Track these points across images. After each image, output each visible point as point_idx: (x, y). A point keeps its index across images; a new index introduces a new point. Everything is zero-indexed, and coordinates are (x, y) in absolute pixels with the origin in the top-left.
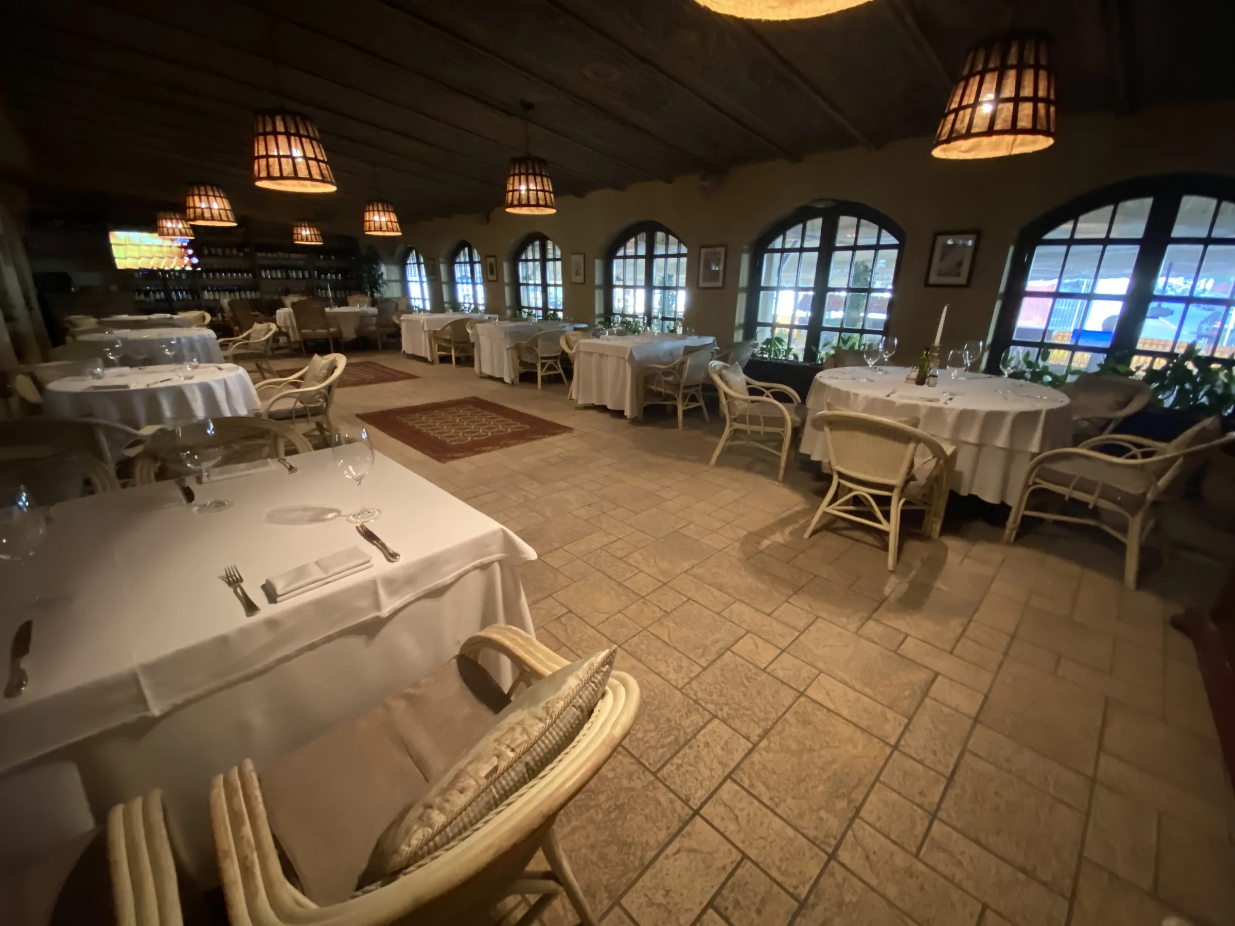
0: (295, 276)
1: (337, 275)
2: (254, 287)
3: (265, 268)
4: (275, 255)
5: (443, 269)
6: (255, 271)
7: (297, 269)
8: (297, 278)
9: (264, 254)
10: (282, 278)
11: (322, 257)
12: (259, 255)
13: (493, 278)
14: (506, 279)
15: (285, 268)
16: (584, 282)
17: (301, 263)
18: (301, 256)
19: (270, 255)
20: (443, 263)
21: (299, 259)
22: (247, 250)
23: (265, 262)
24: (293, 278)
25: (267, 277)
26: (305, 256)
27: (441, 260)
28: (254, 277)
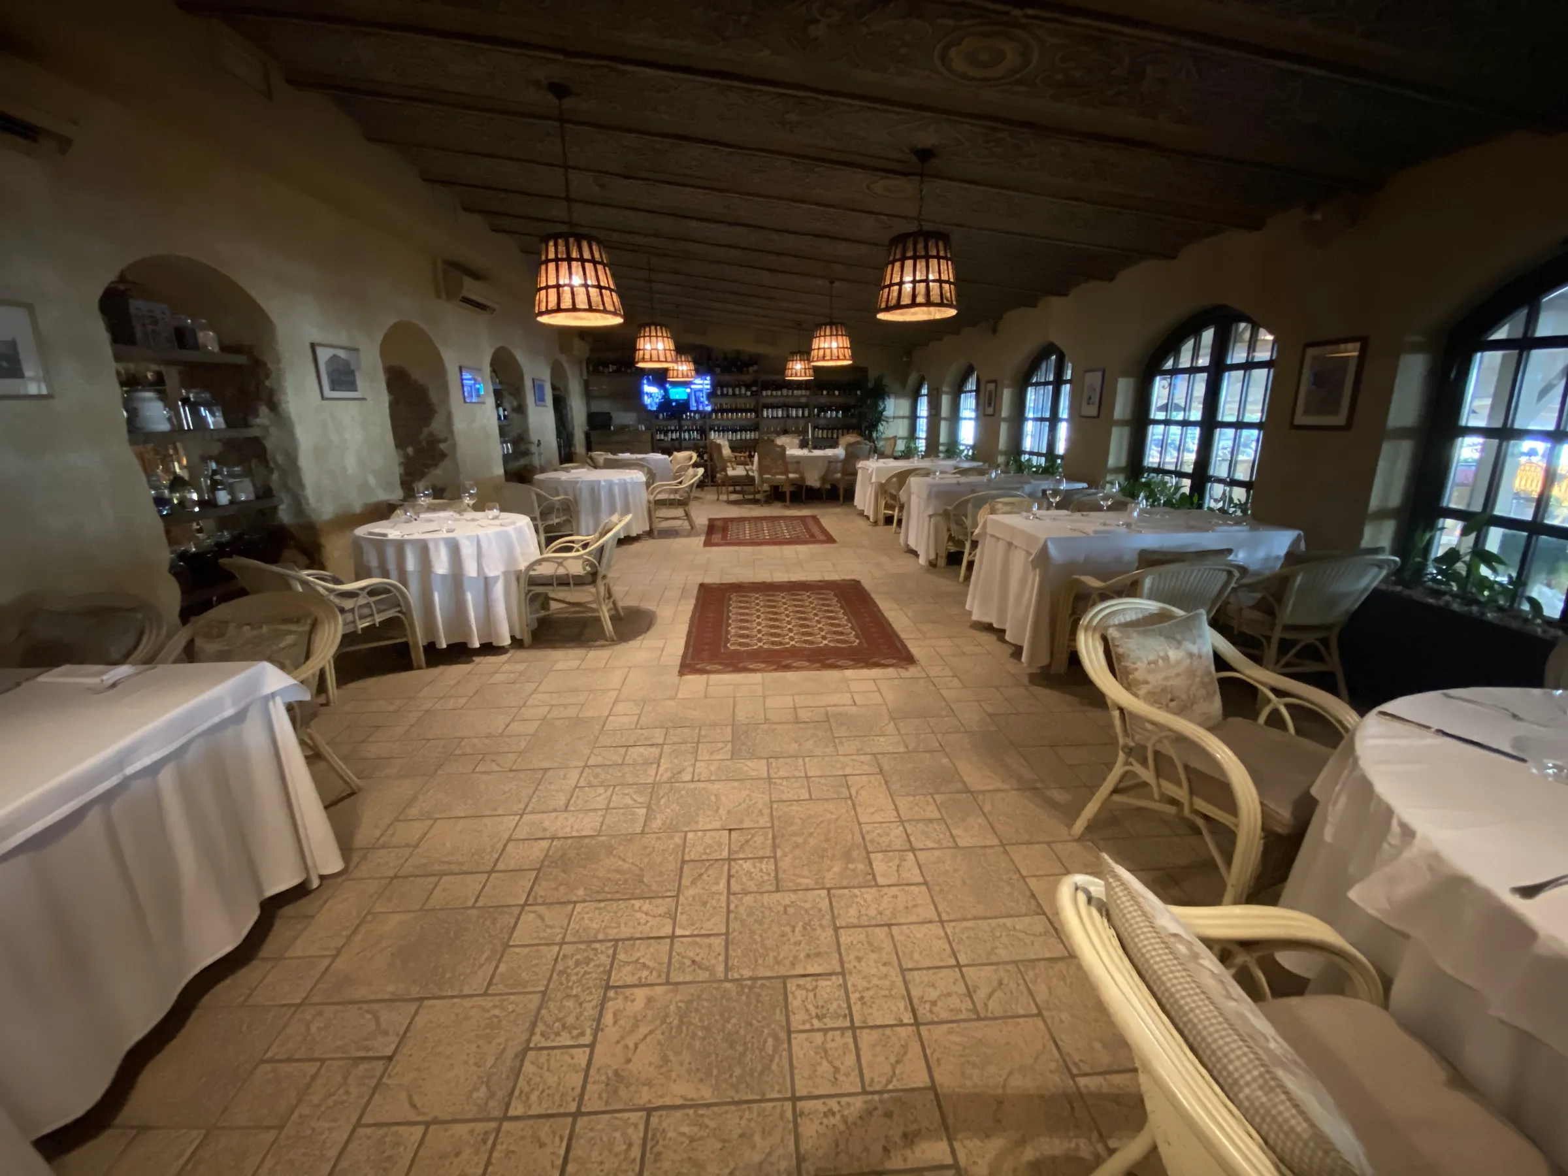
0: (794, 415)
1: (837, 412)
2: (755, 428)
3: (767, 406)
4: (779, 393)
5: (945, 400)
6: (757, 411)
7: (797, 407)
8: (797, 417)
9: (769, 393)
10: (782, 417)
11: (825, 392)
12: (764, 393)
13: (990, 411)
14: (1005, 412)
15: (785, 406)
16: (1098, 416)
17: (804, 400)
18: (804, 392)
19: (774, 393)
20: (947, 393)
21: (802, 396)
22: (754, 389)
23: (769, 401)
24: (792, 417)
25: (768, 416)
26: (808, 393)
27: (945, 389)
28: (757, 416)
